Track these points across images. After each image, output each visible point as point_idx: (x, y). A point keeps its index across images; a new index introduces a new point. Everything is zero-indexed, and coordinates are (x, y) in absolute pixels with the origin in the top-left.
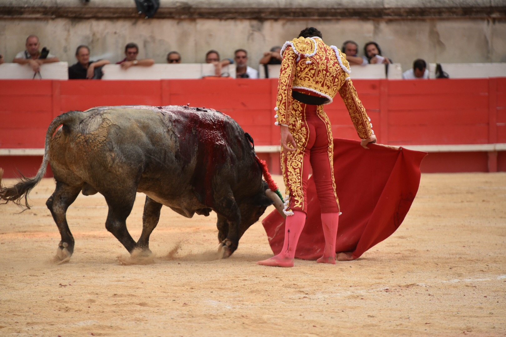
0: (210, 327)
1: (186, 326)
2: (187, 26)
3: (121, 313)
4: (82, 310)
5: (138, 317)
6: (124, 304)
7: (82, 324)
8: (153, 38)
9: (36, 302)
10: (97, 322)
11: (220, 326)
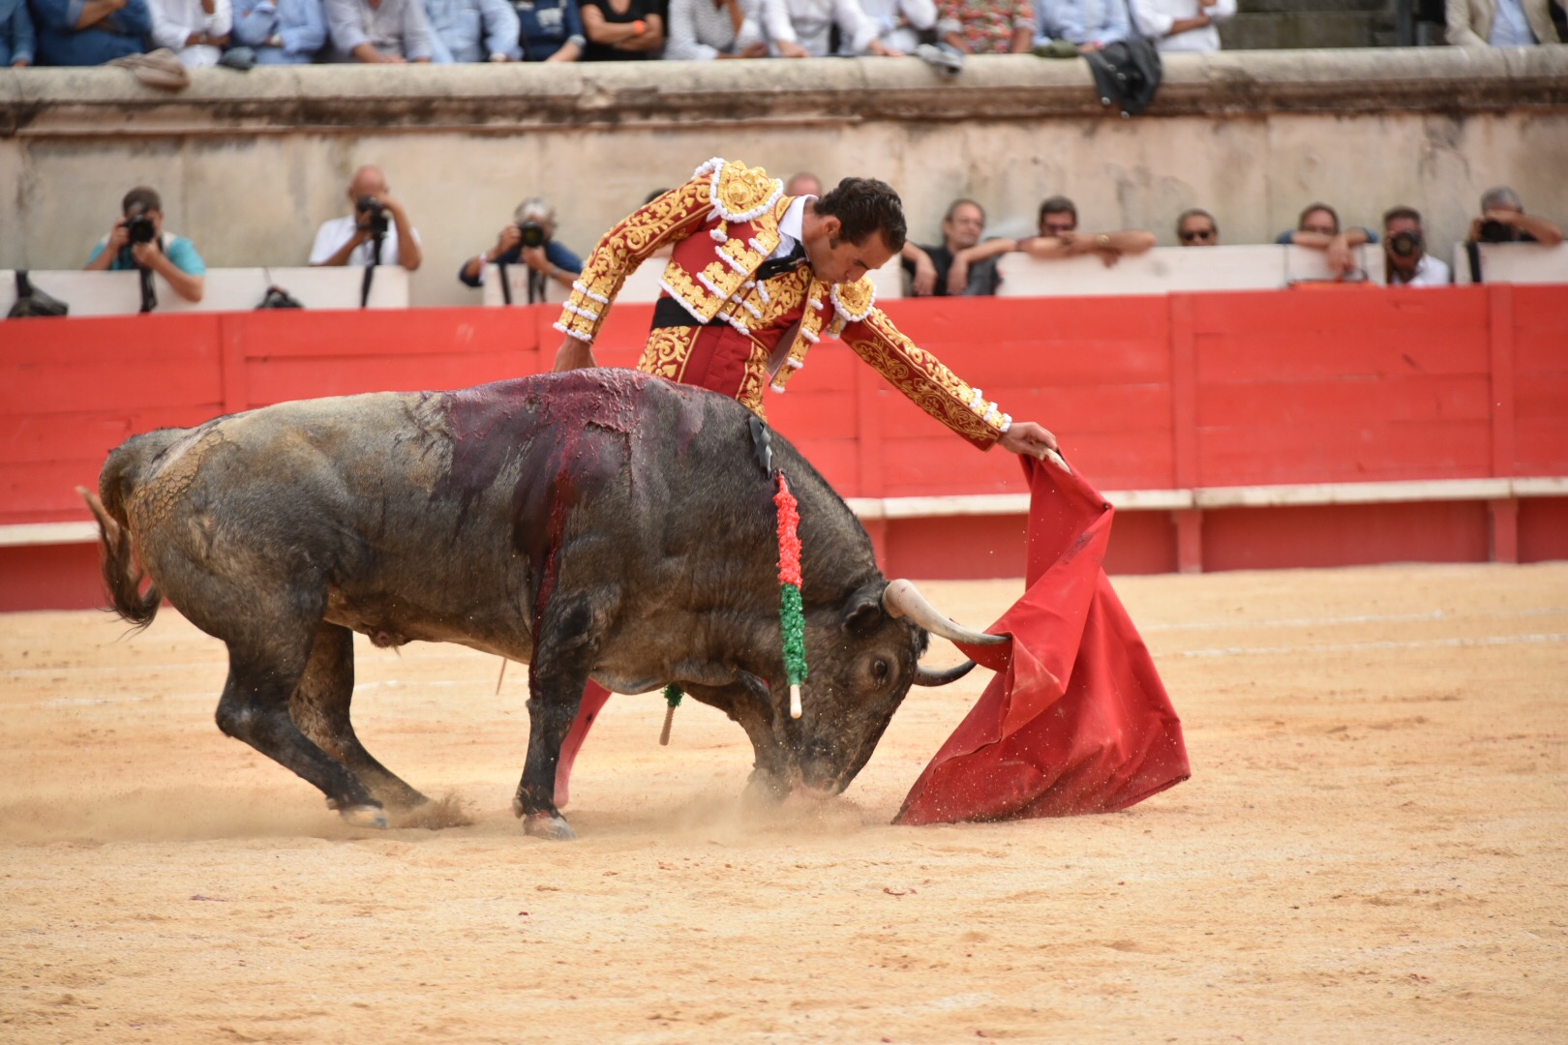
0: (1319, 1009)
1: (1250, 1008)
2: (1241, 136)
3: (1062, 971)
4: (948, 964)
5: (1109, 982)
6: (1068, 946)
7: (948, 1005)
8: (1144, 173)
9: (818, 942)
10: (993, 999)
11: (1349, 1006)
